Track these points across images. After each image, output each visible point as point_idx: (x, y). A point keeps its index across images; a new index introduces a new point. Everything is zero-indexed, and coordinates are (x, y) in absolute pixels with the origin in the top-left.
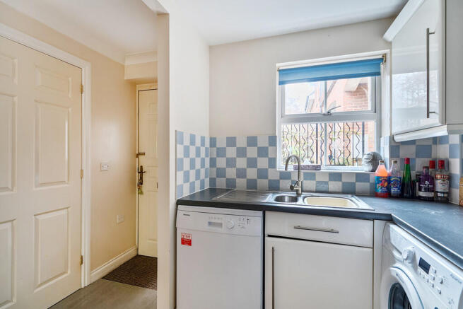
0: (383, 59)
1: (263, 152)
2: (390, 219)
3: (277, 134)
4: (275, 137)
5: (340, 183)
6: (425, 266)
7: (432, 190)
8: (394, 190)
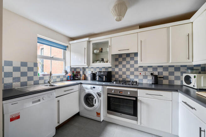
0: (67, 47)
1: (30, 69)
2: (81, 83)
3: (38, 62)
4: (37, 63)
5: (60, 79)
6: (94, 88)
7: (78, 78)
8: (72, 79)
